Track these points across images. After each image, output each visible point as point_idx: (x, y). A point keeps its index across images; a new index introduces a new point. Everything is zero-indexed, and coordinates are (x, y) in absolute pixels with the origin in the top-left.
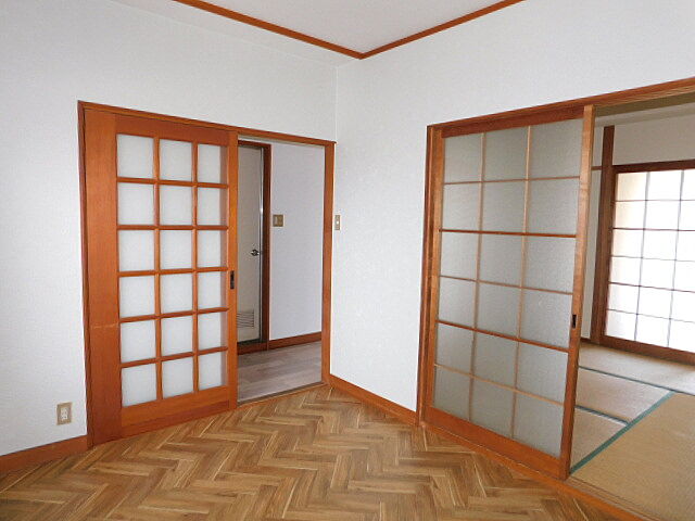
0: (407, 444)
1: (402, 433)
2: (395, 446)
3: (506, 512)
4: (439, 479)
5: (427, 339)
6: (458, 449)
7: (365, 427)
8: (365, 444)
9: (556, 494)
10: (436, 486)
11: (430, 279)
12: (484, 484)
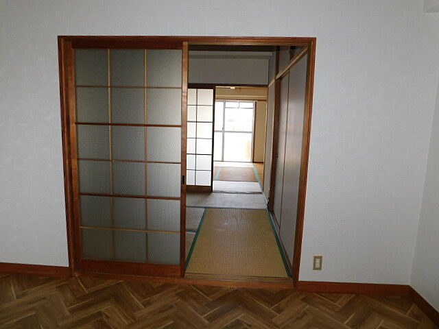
0: (69, 295)
1: (60, 288)
2: (59, 300)
3: (161, 312)
4: (107, 310)
5: (72, 210)
6: (110, 282)
7: (23, 295)
8: (31, 310)
9: (181, 287)
10: (107, 317)
11: (70, 162)
12: (138, 300)
